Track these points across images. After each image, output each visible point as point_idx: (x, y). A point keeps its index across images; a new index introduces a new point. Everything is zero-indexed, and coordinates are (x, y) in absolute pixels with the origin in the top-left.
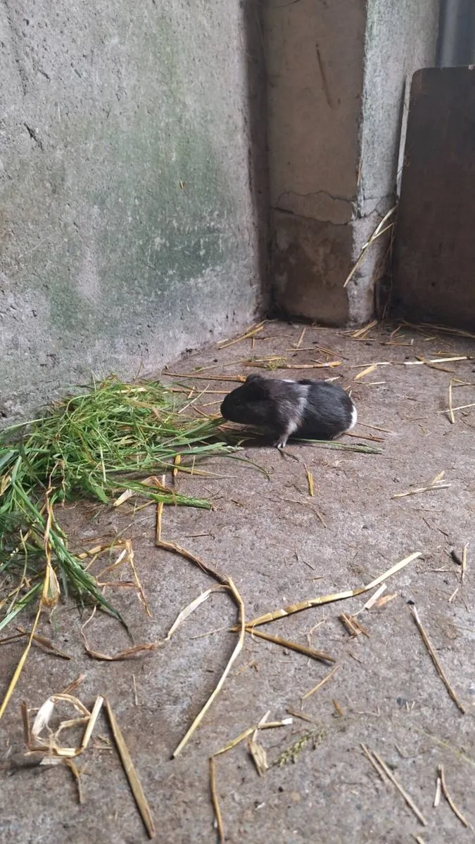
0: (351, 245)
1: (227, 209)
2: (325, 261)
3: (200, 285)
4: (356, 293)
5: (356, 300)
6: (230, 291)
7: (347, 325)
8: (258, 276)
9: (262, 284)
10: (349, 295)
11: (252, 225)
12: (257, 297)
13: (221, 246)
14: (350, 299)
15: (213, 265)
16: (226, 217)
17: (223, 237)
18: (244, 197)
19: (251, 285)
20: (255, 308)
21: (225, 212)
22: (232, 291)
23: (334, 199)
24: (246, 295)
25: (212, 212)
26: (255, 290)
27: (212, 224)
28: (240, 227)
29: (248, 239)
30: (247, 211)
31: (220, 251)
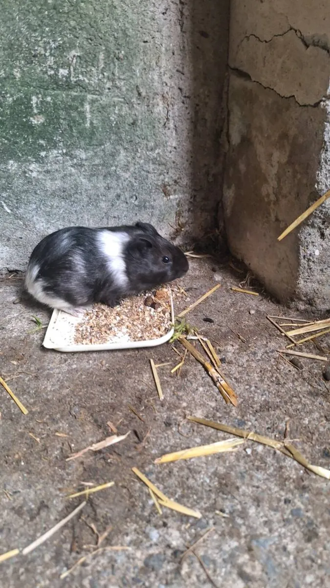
0: (319, 154)
1: (107, 51)
2: (279, 177)
3: (34, 174)
4: (317, 253)
5: (316, 268)
6: (111, 195)
7: (293, 305)
8: (185, 181)
9: (194, 197)
10: (301, 251)
11: (177, 91)
12: (179, 214)
13: (88, 116)
14: (303, 261)
15: (67, 146)
16: (102, 65)
17: (93, 102)
18: (157, 35)
19: (166, 194)
20: (172, 230)
21: (101, 56)
22: (118, 196)
23: (307, 46)
24: (153, 207)
25: (62, 49)
26: (174, 203)
27: (63, 72)
28: (141, 90)
29: (163, 115)
30: (163, 63)
31: (88, 125)
